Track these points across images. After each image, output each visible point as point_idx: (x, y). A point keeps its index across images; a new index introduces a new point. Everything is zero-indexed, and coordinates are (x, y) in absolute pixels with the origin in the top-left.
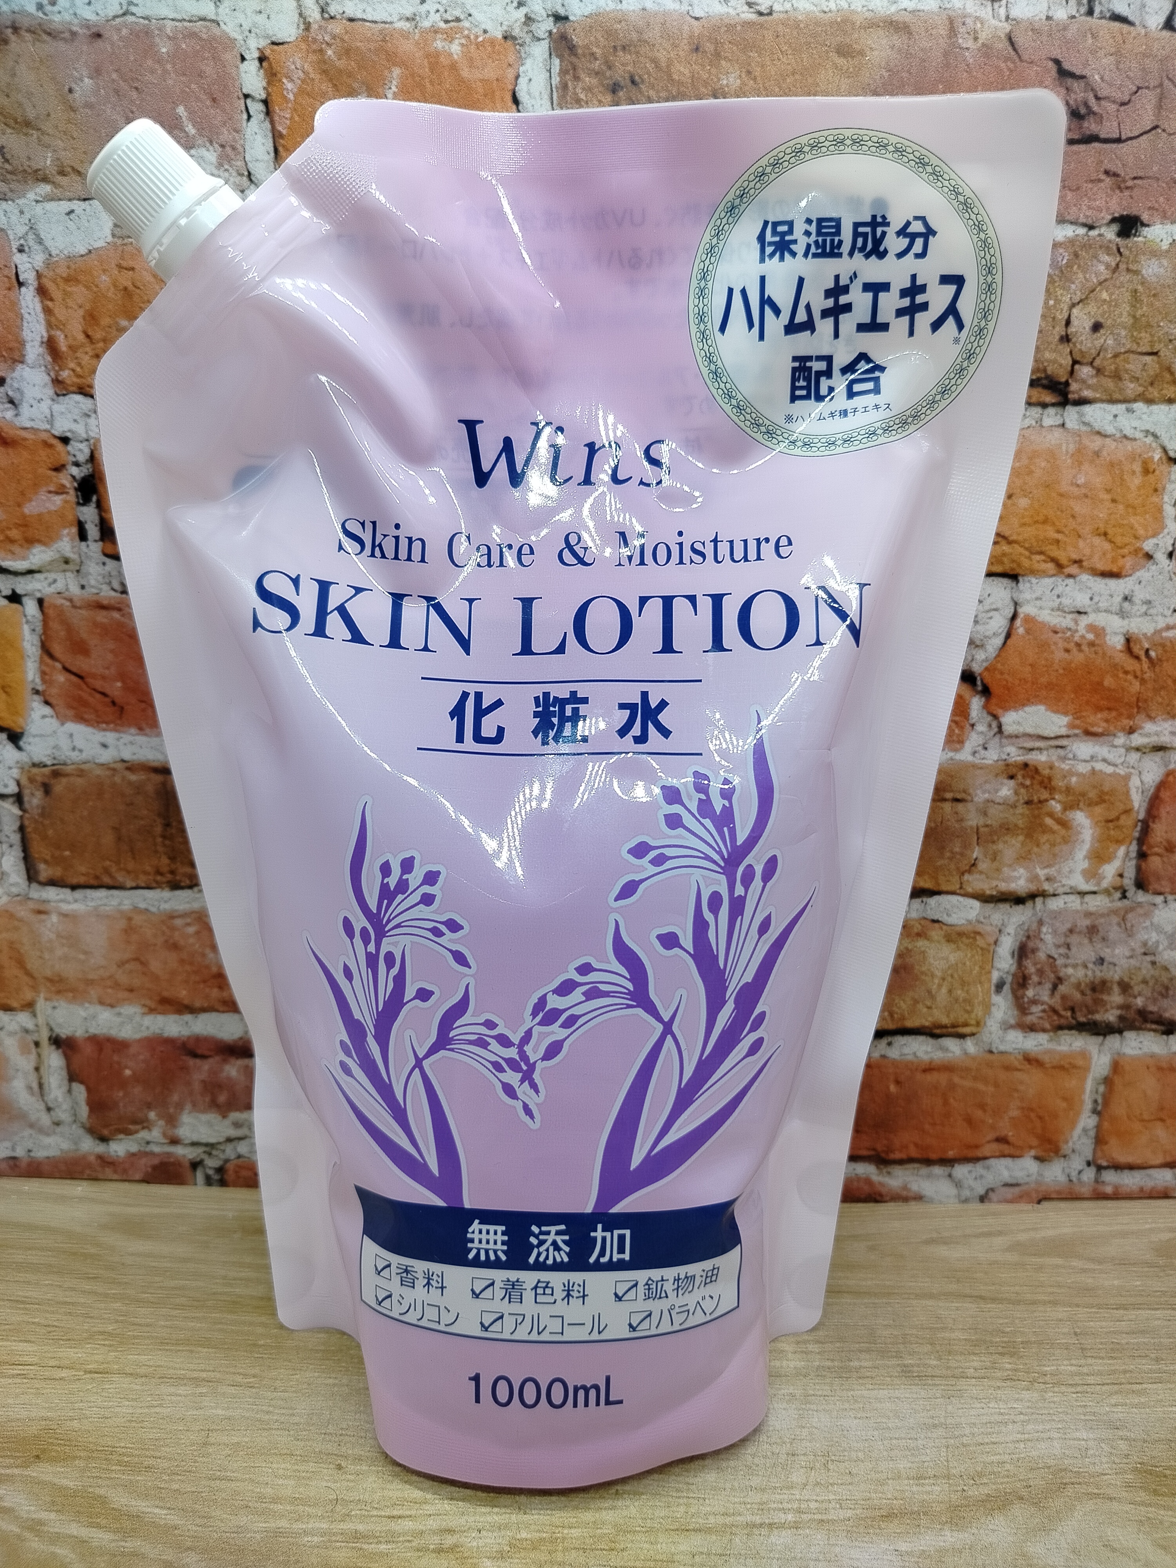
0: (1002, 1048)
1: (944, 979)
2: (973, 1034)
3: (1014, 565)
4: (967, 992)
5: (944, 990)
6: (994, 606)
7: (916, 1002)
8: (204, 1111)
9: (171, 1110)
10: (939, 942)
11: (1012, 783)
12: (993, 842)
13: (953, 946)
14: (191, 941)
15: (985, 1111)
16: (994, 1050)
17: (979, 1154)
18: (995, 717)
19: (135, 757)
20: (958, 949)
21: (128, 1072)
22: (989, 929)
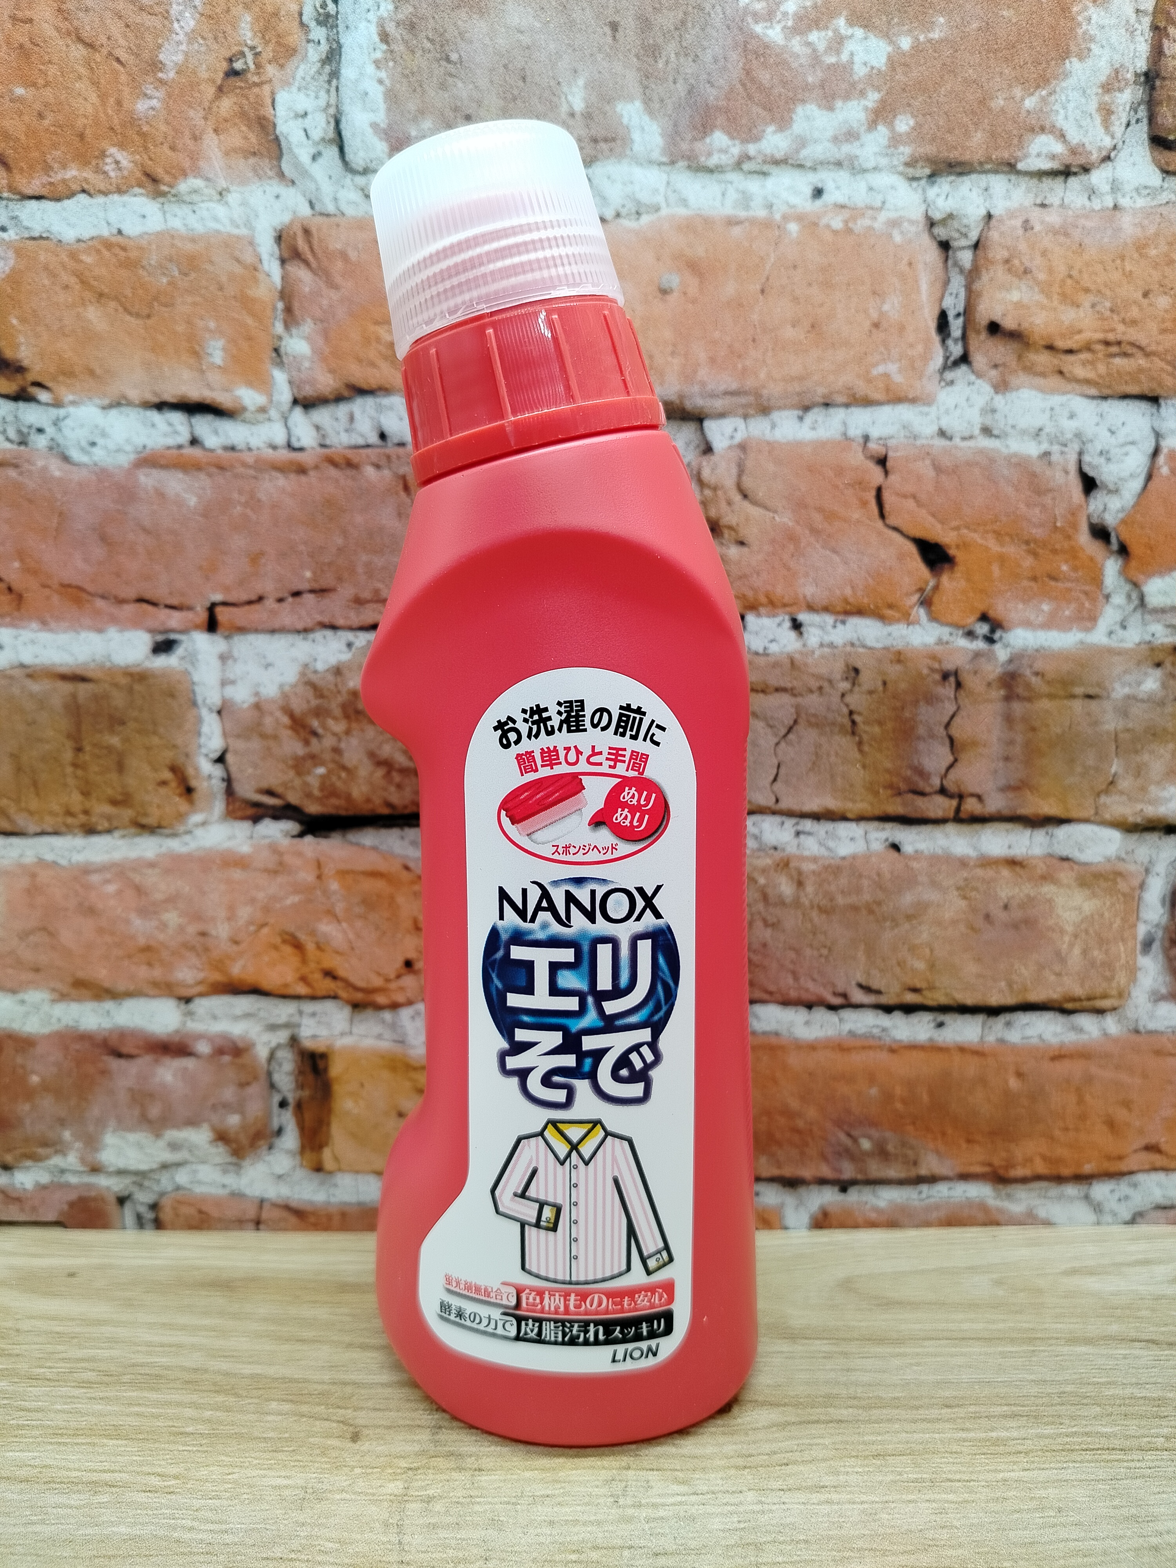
0: (1152, 1026)
1: (1076, 936)
2: (1114, 1009)
3: (1154, 385)
4: (1107, 952)
5: (1077, 951)
6: (1130, 439)
7: (1041, 967)
8: (131, 1129)
9: (91, 1128)
10: (1069, 886)
11: (1158, 673)
12: (1136, 752)
13: (1088, 892)
14: (112, 902)
15: (1130, 1110)
16: (1141, 1028)
17: (1123, 1167)
18: (1136, 585)
19: (37, 661)
20: (1094, 895)
21: (35, 1079)
22: (1132, 868)
